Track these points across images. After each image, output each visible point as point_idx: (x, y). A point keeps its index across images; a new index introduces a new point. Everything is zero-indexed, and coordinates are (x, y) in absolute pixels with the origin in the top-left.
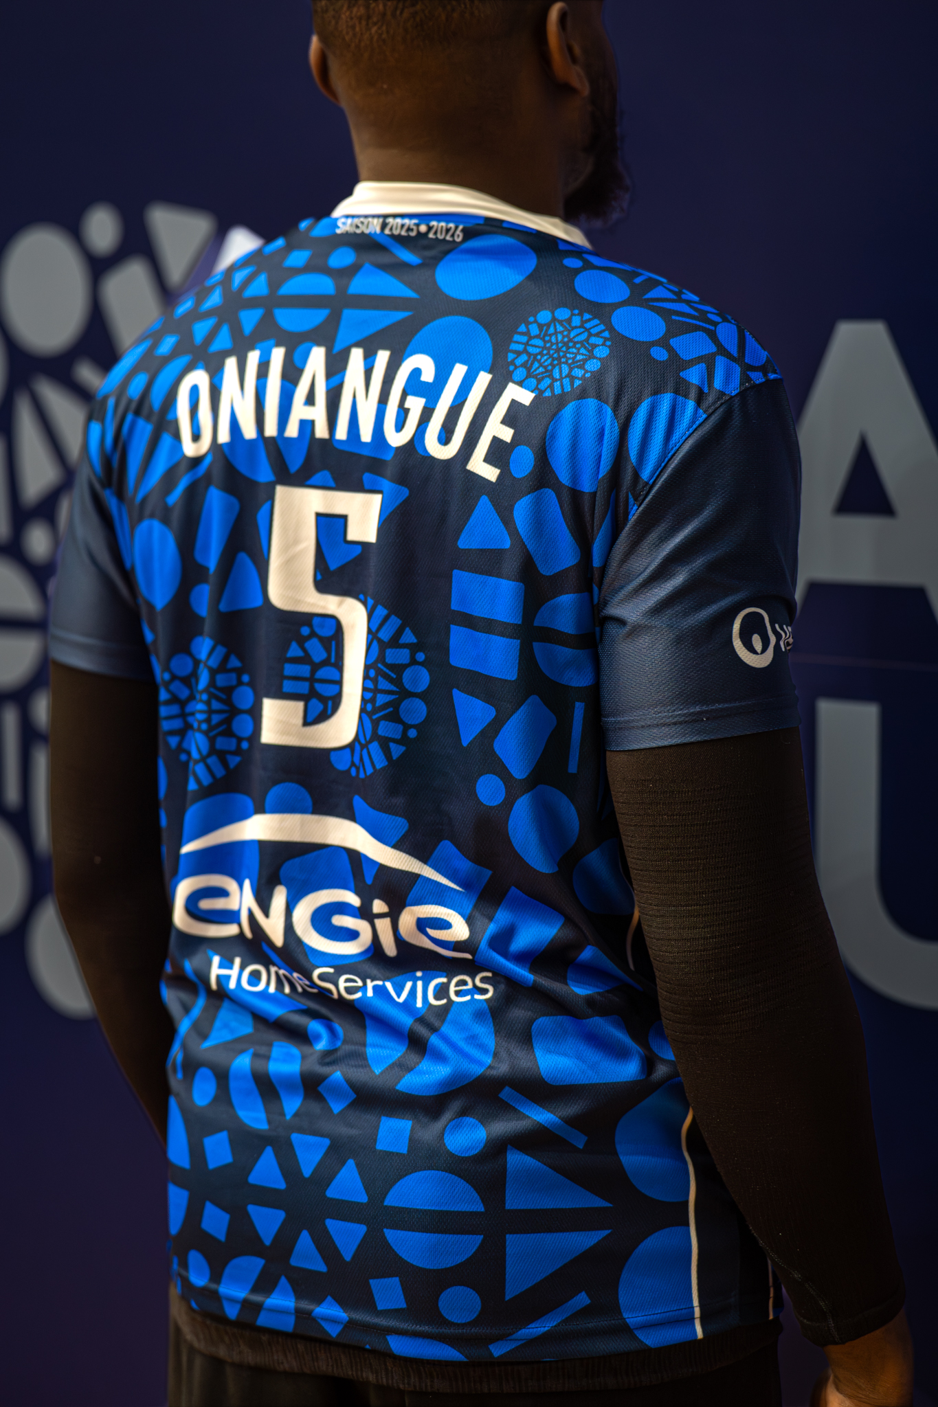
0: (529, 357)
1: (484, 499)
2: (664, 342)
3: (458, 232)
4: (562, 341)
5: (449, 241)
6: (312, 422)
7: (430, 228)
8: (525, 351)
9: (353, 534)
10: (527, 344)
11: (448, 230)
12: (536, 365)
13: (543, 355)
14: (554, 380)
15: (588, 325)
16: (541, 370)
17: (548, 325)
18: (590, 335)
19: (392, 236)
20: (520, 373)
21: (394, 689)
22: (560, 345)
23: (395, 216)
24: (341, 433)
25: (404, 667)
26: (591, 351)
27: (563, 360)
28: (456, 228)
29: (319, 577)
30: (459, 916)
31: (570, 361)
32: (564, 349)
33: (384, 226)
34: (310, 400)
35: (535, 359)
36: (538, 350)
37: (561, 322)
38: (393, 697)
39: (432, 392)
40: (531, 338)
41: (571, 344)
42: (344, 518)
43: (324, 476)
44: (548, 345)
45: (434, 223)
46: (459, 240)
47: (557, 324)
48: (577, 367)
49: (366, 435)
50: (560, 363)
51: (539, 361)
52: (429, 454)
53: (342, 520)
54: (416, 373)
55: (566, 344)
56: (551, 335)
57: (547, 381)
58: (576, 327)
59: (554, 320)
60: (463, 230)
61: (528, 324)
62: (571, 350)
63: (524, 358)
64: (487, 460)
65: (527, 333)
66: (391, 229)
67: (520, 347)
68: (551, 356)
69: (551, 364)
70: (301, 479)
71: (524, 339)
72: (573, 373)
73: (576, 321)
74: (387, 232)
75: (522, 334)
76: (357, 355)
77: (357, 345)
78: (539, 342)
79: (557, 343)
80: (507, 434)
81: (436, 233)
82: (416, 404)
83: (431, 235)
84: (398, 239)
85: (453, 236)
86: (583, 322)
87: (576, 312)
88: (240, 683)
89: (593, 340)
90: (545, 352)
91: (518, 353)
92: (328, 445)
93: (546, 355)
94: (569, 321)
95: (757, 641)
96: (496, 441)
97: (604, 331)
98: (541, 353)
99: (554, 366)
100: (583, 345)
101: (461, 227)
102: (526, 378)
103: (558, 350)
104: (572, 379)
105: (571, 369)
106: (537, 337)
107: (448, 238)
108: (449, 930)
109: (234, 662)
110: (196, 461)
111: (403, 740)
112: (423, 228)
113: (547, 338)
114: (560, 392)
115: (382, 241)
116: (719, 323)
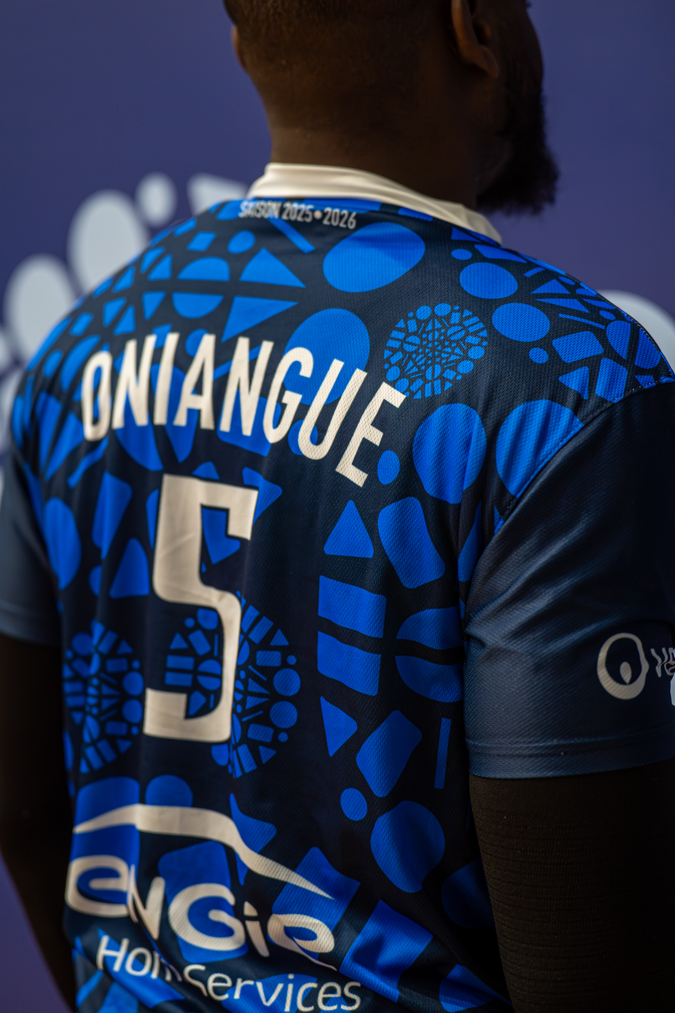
0: (405, 355)
1: (351, 504)
2: (545, 344)
3: (351, 219)
4: (438, 340)
5: (342, 228)
6: (199, 412)
7: (324, 215)
8: (401, 349)
9: (233, 530)
10: (403, 341)
11: (341, 217)
12: (411, 364)
13: (418, 354)
14: (426, 381)
15: (467, 323)
16: (415, 370)
17: (427, 322)
18: (467, 334)
19: (289, 222)
20: (393, 373)
21: (265, 692)
22: (436, 343)
23: (292, 200)
24: (225, 425)
25: (276, 670)
26: (466, 352)
27: (438, 360)
28: (350, 214)
29: (204, 569)
30: (326, 927)
31: (444, 361)
32: (439, 348)
33: (282, 210)
34: (198, 389)
35: (410, 358)
36: (414, 348)
37: (440, 319)
38: (263, 700)
39: (308, 388)
40: (408, 334)
41: (447, 343)
42: (226, 512)
43: (208, 467)
44: (425, 343)
45: (328, 209)
46: (352, 227)
47: (436, 320)
48: (449, 368)
49: (247, 429)
50: (433, 364)
51: (413, 360)
52: (301, 452)
53: (224, 514)
54: (296, 366)
55: (442, 343)
56: (428, 333)
57: (420, 382)
58: (454, 325)
59: (434, 316)
60: (356, 217)
61: (407, 319)
62: (446, 350)
63: (399, 355)
64: (356, 463)
65: (405, 330)
66: (288, 215)
67: (396, 345)
68: (426, 355)
69: (425, 364)
70: (187, 469)
71: (401, 335)
72: (445, 375)
73: (456, 318)
74: (285, 217)
75: (400, 330)
76: (243, 344)
77: (244, 334)
78: (416, 340)
79: (434, 341)
80: (376, 437)
81: (330, 220)
82: (293, 400)
83: (326, 222)
84: (294, 224)
85: (346, 223)
86: (462, 319)
87: (457, 308)
88: (131, 669)
89: (471, 339)
90: (421, 350)
91: (394, 351)
92: (213, 434)
93: (422, 353)
94: (448, 317)
95: (626, 670)
96: (365, 443)
97: (482, 329)
98: (416, 352)
99: (427, 366)
100: (459, 345)
101: (354, 214)
102: (400, 378)
103: (433, 349)
104: (443, 380)
105: (443, 372)
106: (415, 334)
107: (342, 225)
108: (314, 941)
109: (125, 648)
110: (94, 445)
111: (274, 744)
112: (318, 214)
113: (424, 336)
114: (430, 394)
115: (280, 226)
116: (610, 321)
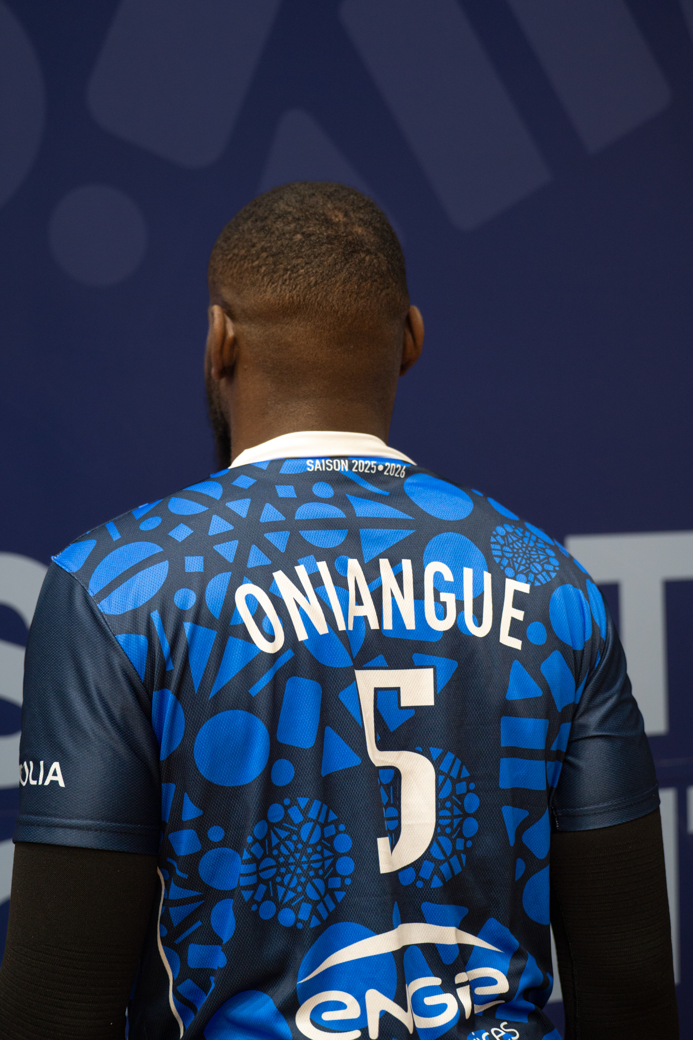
0: (509, 560)
1: (516, 663)
3: (403, 471)
4: (523, 547)
5: (396, 477)
6: (365, 618)
7: (385, 468)
8: (504, 556)
9: (406, 701)
10: (502, 550)
11: (397, 469)
12: (516, 565)
13: (516, 558)
14: (536, 574)
16: (521, 568)
17: (505, 537)
19: (358, 473)
20: (509, 571)
21: (461, 813)
23: (358, 458)
24: (388, 625)
25: (463, 796)
28: (402, 468)
29: (379, 738)
30: (502, 974)
31: (538, 560)
33: (351, 466)
34: (359, 601)
35: (513, 561)
38: (460, 819)
39: (456, 587)
40: (501, 546)
42: (397, 690)
43: (380, 659)
45: (387, 464)
46: (402, 477)
47: (510, 535)
48: (545, 564)
49: (410, 623)
50: (532, 562)
51: (517, 562)
52: (471, 634)
53: (396, 692)
54: (438, 576)
55: (526, 549)
56: (512, 544)
57: (531, 575)
59: (507, 532)
60: (405, 470)
61: (495, 536)
62: (532, 553)
63: (505, 560)
64: (511, 634)
65: (498, 543)
66: (357, 468)
67: (499, 552)
68: (523, 558)
69: (526, 563)
70: (364, 661)
71: (498, 547)
72: (544, 568)
74: (354, 470)
75: (495, 543)
76: (384, 564)
77: (383, 556)
78: (508, 549)
80: (520, 615)
81: (388, 472)
82: (448, 598)
83: (385, 473)
84: (363, 475)
85: (399, 474)
88: (338, 832)
91: (500, 557)
92: (380, 632)
96: (513, 620)
99: (529, 564)
101: (404, 467)
102: (516, 574)
104: (547, 572)
106: (504, 545)
107: (396, 475)
108: (496, 986)
109: (333, 816)
110: (275, 656)
112: (381, 468)
113: (510, 545)
114: (545, 581)
115: (352, 477)
